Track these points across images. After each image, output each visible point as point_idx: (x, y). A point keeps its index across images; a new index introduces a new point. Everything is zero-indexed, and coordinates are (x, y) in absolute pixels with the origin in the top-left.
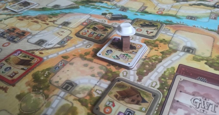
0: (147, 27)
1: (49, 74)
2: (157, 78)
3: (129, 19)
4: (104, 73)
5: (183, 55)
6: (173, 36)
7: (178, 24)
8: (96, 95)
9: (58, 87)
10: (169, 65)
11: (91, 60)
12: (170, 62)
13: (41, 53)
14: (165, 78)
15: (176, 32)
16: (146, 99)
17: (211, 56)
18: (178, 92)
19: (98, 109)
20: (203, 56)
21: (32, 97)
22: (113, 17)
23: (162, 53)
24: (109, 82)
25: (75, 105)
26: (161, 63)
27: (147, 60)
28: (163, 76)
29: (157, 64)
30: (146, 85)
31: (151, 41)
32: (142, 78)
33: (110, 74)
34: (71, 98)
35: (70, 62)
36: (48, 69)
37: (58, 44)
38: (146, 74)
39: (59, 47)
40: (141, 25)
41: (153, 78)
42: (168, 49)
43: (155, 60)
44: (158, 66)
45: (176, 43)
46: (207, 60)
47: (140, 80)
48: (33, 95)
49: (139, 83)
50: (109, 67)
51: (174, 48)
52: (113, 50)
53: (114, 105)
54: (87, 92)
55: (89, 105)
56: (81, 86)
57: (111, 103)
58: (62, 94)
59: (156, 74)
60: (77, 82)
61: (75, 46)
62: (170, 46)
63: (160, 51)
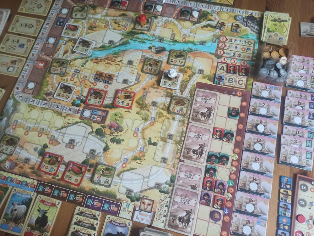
0: (179, 58)
1: (143, 100)
2: (189, 92)
3: (166, 51)
4: (166, 94)
5: (198, 76)
6: (193, 63)
7: (195, 51)
8: (167, 105)
9: (150, 105)
10: (193, 83)
11: (158, 88)
12: (193, 81)
13: (131, 89)
14: (191, 91)
15: (194, 58)
16: (186, 103)
17: (210, 74)
18: (197, 97)
19: (170, 111)
20: (207, 74)
21: (142, 112)
22: (157, 50)
23: (189, 76)
24: (170, 98)
25: (161, 111)
26: (189, 83)
27: (183, 82)
28: (191, 90)
29: (188, 84)
30: (185, 96)
31: (182, 68)
32: (183, 93)
33: (169, 94)
34: (158, 109)
35: (149, 91)
36: (141, 98)
37: (136, 81)
38: (184, 91)
39: (138, 83)
40: (175, 56)
41: (187, 92)
42: (191, 73)
43: (186, 82)
44: (188, 85)
45: (195, 68)
46: (208, 77)
47: (182, 94)
48: (142, 111)
49: (182, 96)
50: (167, 90)
51: (194, 72)
52: (167, 81)
53: (175, 108)
54: (163, 105)
55: (166, 110)
56: (159, 102)
57: (174, 108)
58: (154, 108)
59: (188, 89)
60: (157, 101)
61: (145, 81)
62: (193, 70)
63: (188, 75)
